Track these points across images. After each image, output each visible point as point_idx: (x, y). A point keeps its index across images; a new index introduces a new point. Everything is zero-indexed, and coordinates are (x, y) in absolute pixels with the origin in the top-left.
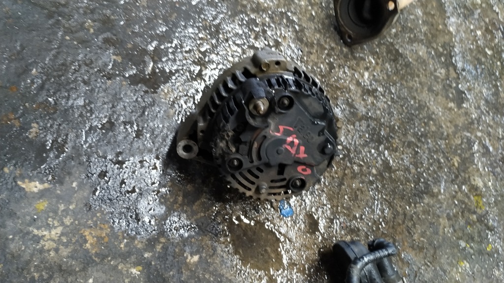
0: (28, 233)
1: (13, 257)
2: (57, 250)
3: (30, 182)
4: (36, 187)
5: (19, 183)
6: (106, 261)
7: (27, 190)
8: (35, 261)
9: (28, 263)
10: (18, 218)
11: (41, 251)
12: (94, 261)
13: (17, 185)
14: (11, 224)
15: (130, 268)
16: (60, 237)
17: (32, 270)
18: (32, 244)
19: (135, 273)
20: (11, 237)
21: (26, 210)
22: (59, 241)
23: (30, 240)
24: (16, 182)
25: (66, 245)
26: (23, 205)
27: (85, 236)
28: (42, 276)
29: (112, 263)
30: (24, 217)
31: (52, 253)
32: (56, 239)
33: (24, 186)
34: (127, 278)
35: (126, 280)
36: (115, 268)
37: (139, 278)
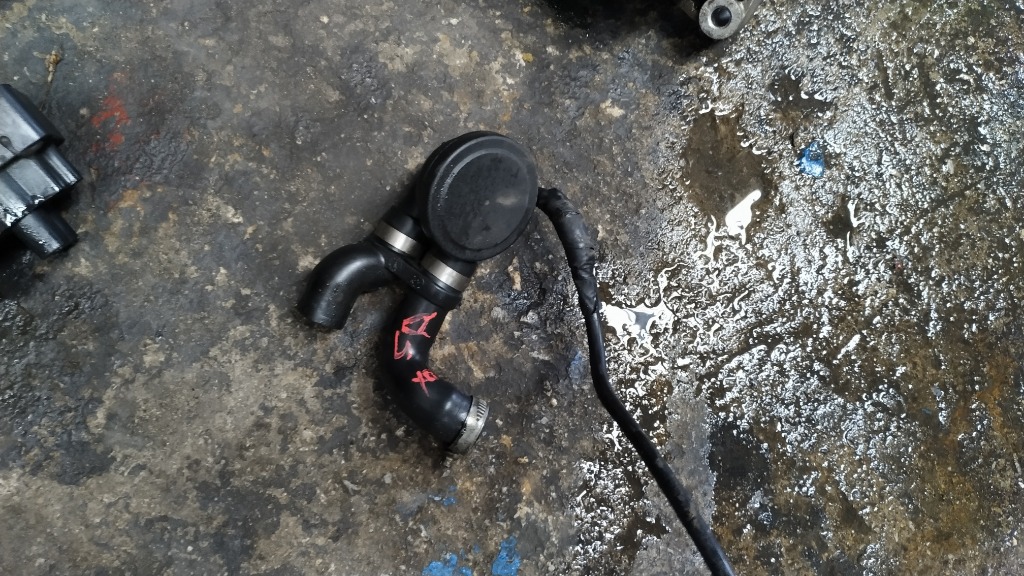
6: (491, 13)
15: (517, 47)
19: (519, 61)
29: (497, 22)
34: (504, 57)
35: (500, 59)
36: (496, 32)
37: (519, 71)
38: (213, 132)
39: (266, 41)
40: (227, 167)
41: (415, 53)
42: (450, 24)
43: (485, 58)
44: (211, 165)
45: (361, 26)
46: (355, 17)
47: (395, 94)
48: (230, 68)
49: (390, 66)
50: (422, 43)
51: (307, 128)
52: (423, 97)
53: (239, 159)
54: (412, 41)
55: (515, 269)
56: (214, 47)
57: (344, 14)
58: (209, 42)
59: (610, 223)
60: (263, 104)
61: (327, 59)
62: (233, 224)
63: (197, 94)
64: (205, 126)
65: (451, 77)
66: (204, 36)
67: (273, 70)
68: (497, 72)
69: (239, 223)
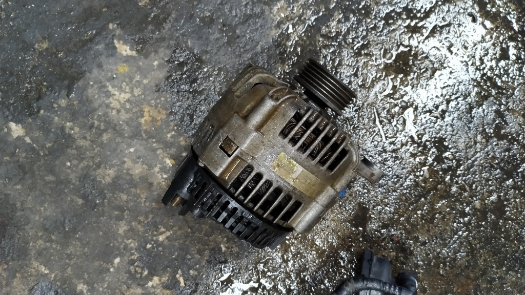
0: (105, 86)
1: (87, 100)
2: (118, 111)
3: (123, 44)
4: (126, 51)
5: (115, 41)
6: (151, 141)
7: (118, 50)
8: (100, 112)
9: (95, 110)
10: (103, 71)
11: (108, 106)
12: (141, 136)
13: (113, 43)
14: (96, 73)
15: (166, 157)
16: (125, 101)
17: (96, 117)
18: (104, 97)
19: (168, 164)
20: (91, 83)
21: (111, 67)
22: (123, 106)
23: (104, 92)
24: (113, 39)
25: (127, 111)
26: (110, 61)
27: (144, 111)
28: (99, 125)
29: (154, 145)
30: (107, 71)
31: (114, 112)
32: (122, 102)
33: (117, 46)
34: (160, 164)
35: (158, 165)
36: (154, 150)
37: (169, 170)
38: (29, 231)
39: (44, 180)
40: (37, 247)
41: (115, 172)
42: (130, 152)
43: (150, 167)
44: (30, 248)
45: (86, 163)
46: (83, 159)
47: (108, 196)
48: (30, 198)
49: (103, 182)
50: (117, 165)
51: (70, 221)
52: (122, 194)
53: (42, 243)
54: (112, 166)
55: (180, 276)
56: (21, 189)
57: (77, 159)
58: (19, 187)
59: (227, 243)
60: (48, 213)
61: (73, 184)
62: (45, 274)
63: (18, 214)
64: (24, 229)
65: (135, 181)
66: (15, 184)
67: (50, 195)
68: (158, 173)
69: (47, 273)
